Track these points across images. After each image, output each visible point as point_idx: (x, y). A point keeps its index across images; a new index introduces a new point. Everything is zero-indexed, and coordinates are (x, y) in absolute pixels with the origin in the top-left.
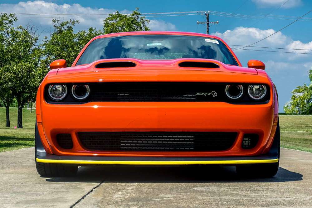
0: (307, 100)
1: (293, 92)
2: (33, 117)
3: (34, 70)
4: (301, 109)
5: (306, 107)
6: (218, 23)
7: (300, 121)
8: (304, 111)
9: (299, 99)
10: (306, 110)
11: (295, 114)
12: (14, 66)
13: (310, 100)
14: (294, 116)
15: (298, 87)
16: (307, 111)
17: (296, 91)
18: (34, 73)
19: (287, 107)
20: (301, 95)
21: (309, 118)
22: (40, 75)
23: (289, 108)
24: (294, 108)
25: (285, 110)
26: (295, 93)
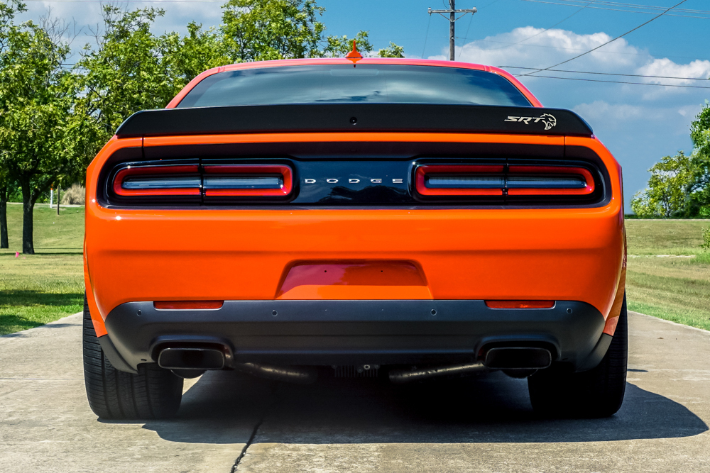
0: (687, 186)
1: (654, 170)
2: (61, 224)
3: (61, 122)
4: (672, 206)
5: (683, 201)
6: (474, 12)
7: (671, 232)
8: (679, 210)
9: (667, 184)
10: (683, 207)
11: (657, 217)
12: (14, 112)
13: (692, 186)
14: (655, 220)
15: (666, 159)
16: (687, 210)
17: (660, 167)
18: (60, 128)
19: (640, 201)
20: (673, 175)
21: (692, 225)
22: (75, 132)
23: (644, 204)
24: (655, 204)
25: (633, 207)
26: (657, 170)
